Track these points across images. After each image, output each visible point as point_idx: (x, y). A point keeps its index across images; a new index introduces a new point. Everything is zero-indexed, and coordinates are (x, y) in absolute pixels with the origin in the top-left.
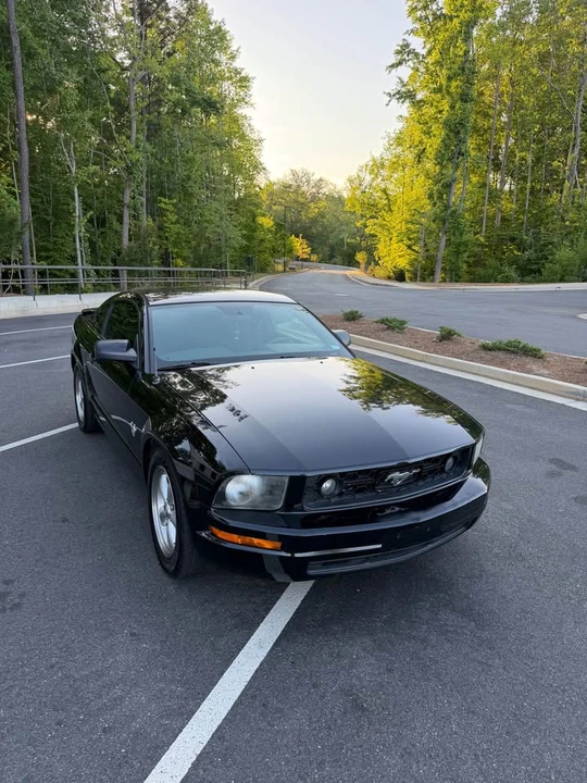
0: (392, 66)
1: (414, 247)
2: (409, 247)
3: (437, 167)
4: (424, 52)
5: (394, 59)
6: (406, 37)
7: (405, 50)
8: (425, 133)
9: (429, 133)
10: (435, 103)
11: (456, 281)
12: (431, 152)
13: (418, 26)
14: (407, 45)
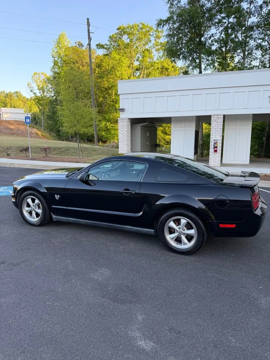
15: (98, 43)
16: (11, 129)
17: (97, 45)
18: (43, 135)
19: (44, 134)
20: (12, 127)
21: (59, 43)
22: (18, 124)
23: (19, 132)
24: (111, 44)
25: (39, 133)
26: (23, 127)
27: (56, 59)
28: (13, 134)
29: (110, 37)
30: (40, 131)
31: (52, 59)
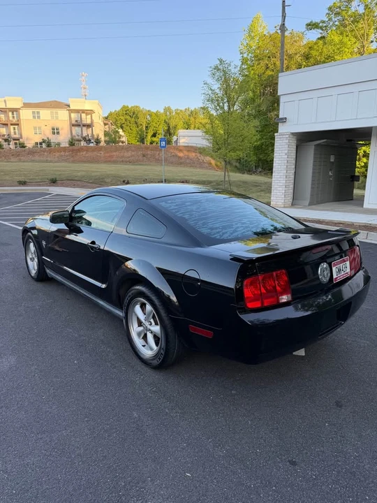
15: (309, 21)
16: (179, 157)
17: (308, 25)
18: (217, 165)
19: (219, 164)
20: (181, 155)
21: (250, 31)
22: (188, 151)
23: (188, 161)
24: (330, 19)
25: (213, 162)
26: (194, 154)
27: (245, 56)
28: (181, 163)
29: (330, 9)
30: (214, 159)
31: (240, 57)
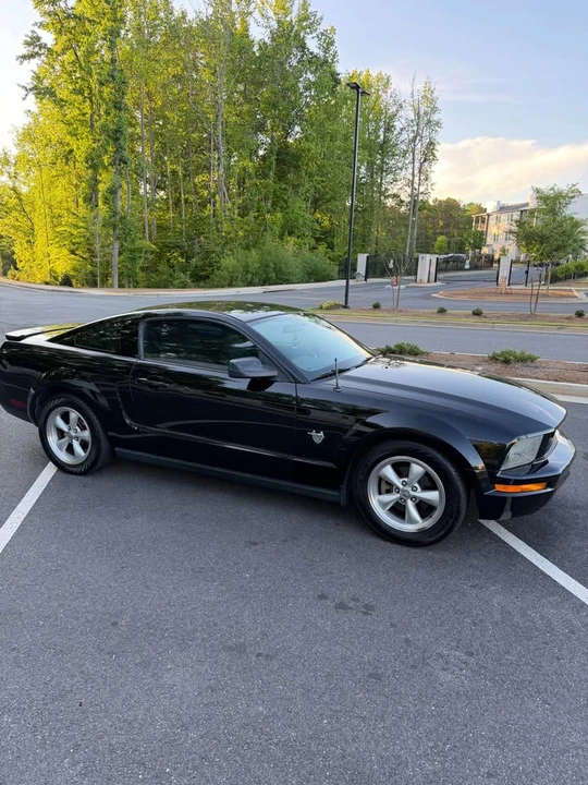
0: (24, 57)
1: (77, 252)
2: (73, 252)
3: (90, 171)
4: (58, 49)
5: (24, 51)
6: (35, 28)
7: (34, 41)
8: (70, 133)
9: (75, 135)
10: (76, 105)
11: (135, 287)
12: (80, 155)
13: (47, 20)
14: (38, 39)
